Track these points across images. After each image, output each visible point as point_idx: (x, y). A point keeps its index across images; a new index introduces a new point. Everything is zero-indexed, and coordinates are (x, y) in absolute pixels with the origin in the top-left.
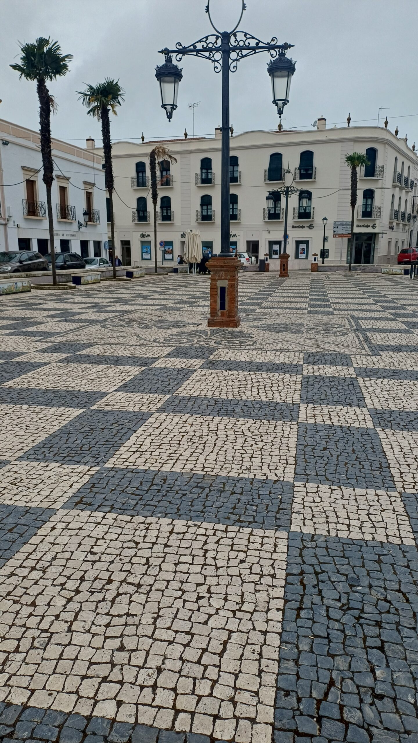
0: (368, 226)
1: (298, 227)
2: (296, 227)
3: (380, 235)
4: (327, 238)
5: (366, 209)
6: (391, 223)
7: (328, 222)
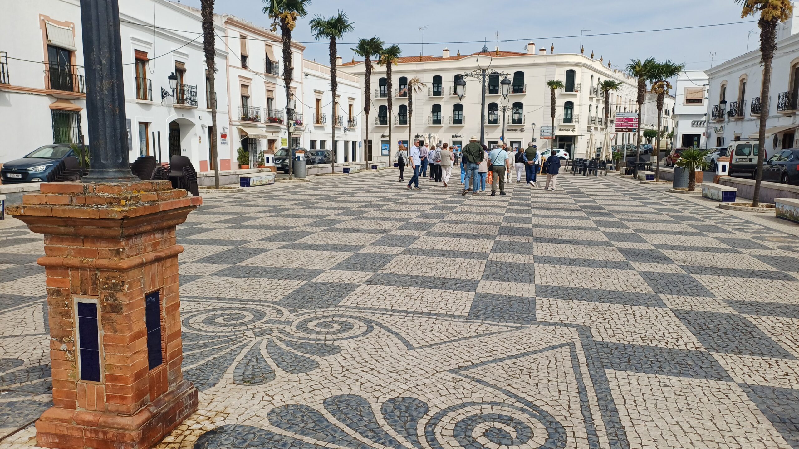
0: (568, 130)
1: (512, 130)
2: (510, 130)
3: (579, 137)
4: (535, 139)
5: (567, 116)
6: (589, 128)
7: (536, 126)
